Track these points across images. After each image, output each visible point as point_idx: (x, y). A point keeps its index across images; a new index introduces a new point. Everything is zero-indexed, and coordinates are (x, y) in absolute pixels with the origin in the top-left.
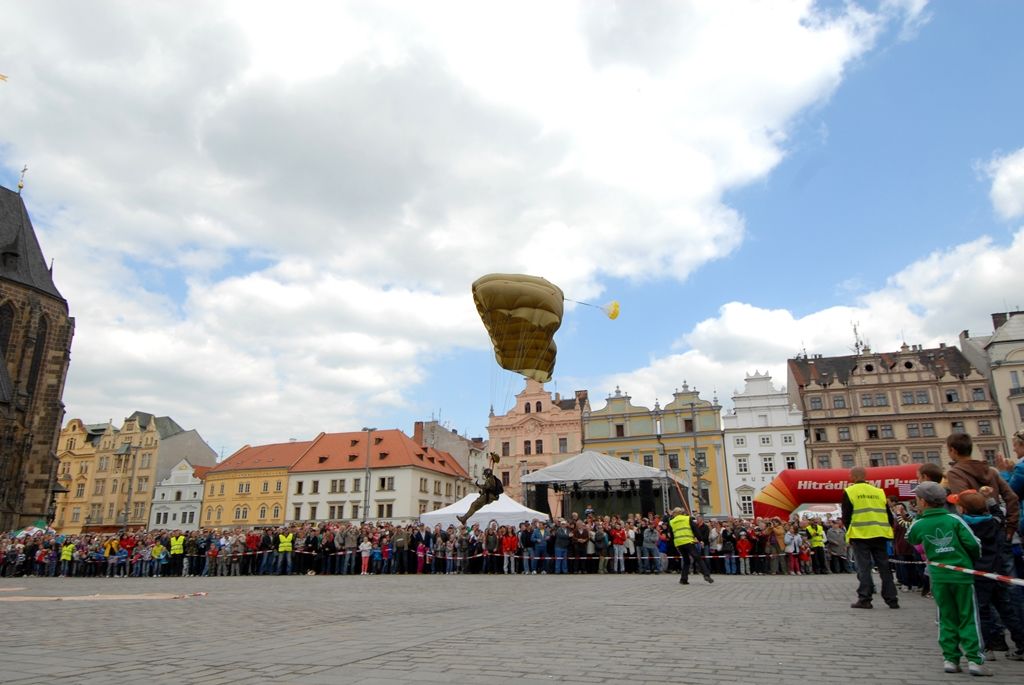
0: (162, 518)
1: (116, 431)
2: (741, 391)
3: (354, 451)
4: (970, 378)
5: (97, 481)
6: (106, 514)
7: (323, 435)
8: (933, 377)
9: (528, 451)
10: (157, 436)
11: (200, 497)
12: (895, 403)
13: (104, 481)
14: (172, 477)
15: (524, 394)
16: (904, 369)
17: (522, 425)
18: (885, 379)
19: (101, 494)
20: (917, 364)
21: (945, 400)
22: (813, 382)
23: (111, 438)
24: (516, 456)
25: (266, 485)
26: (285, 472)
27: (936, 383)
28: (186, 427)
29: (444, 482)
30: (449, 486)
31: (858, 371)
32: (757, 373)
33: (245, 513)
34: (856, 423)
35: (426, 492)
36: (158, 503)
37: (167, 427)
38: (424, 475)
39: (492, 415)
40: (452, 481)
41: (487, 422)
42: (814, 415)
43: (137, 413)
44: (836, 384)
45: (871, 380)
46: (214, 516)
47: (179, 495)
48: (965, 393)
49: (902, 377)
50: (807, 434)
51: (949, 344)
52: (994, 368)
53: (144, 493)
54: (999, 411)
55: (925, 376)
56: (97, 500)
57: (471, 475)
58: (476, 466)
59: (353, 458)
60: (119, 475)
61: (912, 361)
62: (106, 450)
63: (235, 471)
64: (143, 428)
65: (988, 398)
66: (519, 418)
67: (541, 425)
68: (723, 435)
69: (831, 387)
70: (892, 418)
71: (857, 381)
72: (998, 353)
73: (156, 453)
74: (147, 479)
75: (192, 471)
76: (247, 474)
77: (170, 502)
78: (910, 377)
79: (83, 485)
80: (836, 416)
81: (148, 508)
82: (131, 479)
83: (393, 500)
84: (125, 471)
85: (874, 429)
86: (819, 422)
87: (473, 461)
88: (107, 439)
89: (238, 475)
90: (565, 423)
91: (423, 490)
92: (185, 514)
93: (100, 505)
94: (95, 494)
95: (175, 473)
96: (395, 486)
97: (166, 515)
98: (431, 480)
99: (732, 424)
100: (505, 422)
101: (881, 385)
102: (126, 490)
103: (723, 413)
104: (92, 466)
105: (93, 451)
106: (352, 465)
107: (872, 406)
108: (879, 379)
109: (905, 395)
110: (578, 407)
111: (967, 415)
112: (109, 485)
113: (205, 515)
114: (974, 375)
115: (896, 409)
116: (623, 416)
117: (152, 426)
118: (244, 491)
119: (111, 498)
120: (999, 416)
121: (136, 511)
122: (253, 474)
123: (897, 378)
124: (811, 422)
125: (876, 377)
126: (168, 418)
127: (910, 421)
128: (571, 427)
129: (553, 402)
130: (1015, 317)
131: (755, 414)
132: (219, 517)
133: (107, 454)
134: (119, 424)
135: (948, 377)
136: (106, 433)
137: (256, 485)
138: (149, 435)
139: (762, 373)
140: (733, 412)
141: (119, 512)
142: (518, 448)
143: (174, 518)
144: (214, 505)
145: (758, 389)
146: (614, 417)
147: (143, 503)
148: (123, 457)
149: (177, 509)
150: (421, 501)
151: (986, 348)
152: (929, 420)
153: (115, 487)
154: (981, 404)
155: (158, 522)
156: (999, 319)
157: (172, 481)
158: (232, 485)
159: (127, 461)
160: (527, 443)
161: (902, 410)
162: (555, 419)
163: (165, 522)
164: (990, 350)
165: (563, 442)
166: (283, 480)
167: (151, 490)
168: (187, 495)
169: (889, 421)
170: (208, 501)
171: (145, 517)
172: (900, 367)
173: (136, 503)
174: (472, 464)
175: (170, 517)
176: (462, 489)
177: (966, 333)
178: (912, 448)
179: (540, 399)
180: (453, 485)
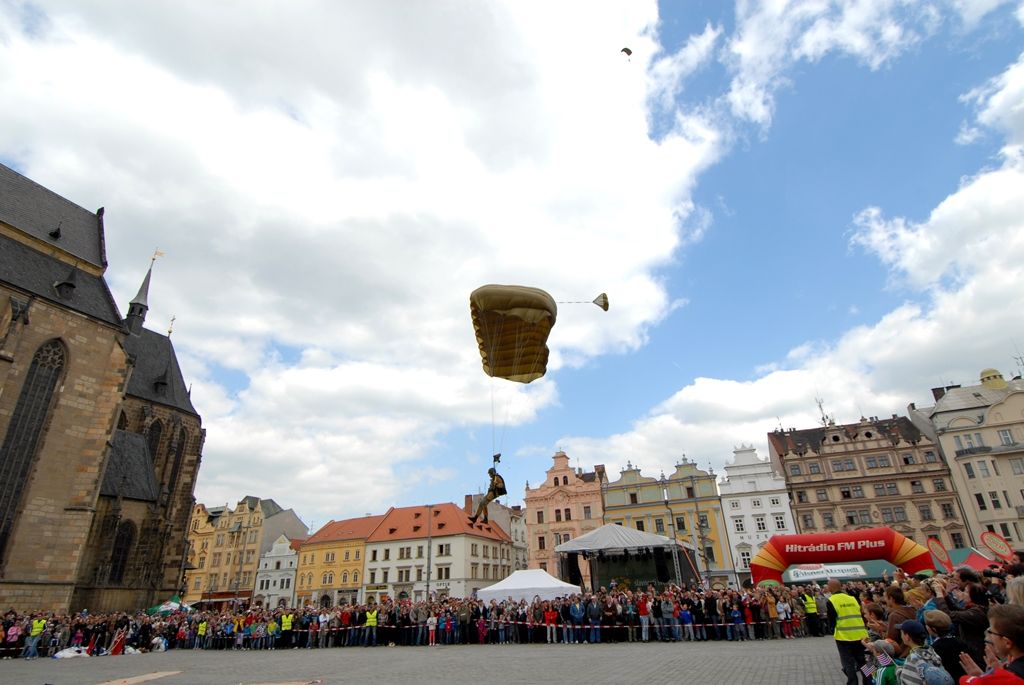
0: (265, 585)
1: (231, 513)
2: (732, 462)
3: (416, 523)
4: (921, 443)
5: (215, 555)
6: (220, 583)
7: (392, 509)
8: (890, 443)
9: (558, 519)
10: (262, 516)
11: (295, 566)
12: (862, 468)
13: (220, 554)
14: (273, 550)
15: (553, 470)
16: (865, 438)
17: (553, 496)
18: (851, 447)
19: (218, 566)
20: (876, 434)
21: (903, 463)
22: (790, 452)
23: (226, 519)
24: (549, 523)
25: (347, 554)
26: (362, 542)
27: (893, 449)
28: (285, 506)
29: (491, 545)
30: (495, 549)
31: (827, 441)
32: (743, 446)
33: (331, 578)
34: (829, 486)
35: (476, 555)
36: (262, 571)
37: (271, 508)
38: (475, 541)
39: (527, 489)
40: (497, 545)
41: (524, 495)
42: (795, 480)
43: (247, 497)
44: (810, 453)
45: (839, 448)
46: (306, 581)
47: (278, 564)
48: (918, 456)
49: (864, 445)
50: (791, 496)
51: (900, 415)
52: (940, 435)
53: (251, 564)
54: (949, 470)
55: (884, 444)
56: (214, 570)
57: (513, 539)
58: (516, 531)
59: (416, 528)
60: (232, 549)
61: (871, 431)
62: (223, 529)
63: (323, 542)
64: (252, 509)
65: (939, 460)
66: (550, 491)
67: (568, 496)
68: (720, 500)
69: (806, 456)
70: (860, 481)
71: (827, 450)
72: (941, 422)
73: (261, 529)
74: (253, 552)
75: (289, 544)
76: (331, 545)
77: (271, 571)
78: (871, 445)
79: (204, 558)
80: (813, 480)
81: (254, 576)
82: (241, 553)
83: (450, 564)
84: (237, 545)
85: (847, 490)
86: (800, 486)
87: (514, 526)
88: (223, 520)
89: (325, 546)
90: (587, 494)
91: (474, 554)
92: (283, 581)
93: (216, 575)
94: (213, 566)
95: (276, 546)
96: (452, 552)
97: (268, 582)
98: (480, 544)
99: (727, 490)
100: (538, 494)
101: (847, 453)
102: (237, 561)
103: (718, 481)
104: (211, 542)
105: (213, 529)
106: (416, 534)
107: (842, 471)
108: (846, 448)
109: (869, 460)
110: (597, 479)
111: (923, 475)
112: (224, 558)
113: (299, 581)
114: (924, 441)
115: (863, 472)
116: (635, 486)
117: (259, 508)
118: (330, 559)
119: (225, 568)
120: (949, 475)
121: (245, 578)
122: (337, 545)
123: (860, 446)
124: (793, 486)
125: (842, 446)
126: (271, 501)
127: (876, 481)
128: (594, 497)
129: (577, 476)
130: (951, 390)
131: (745, 481)
132: (310, 583)
133: (224, 532)
134: (233, 507)
135: (903, 444)
136: (223, 514)
137: (340, 554)
138: (256, 515)
139: (748, 447)
140: (726, 480)
141: (231, 581)
142: (550, 516)
143: (275, 584)
144: (306, 573)
145: (745, 460)
146: (628, 487)
147: (250, 572)
148: (236, 534)
149: (276, 577)
150: (473, 564)
151: (931, 418)
152: (892, 480)
153: (228, 559)
154: (932, 465)
155: (262, 588)
156: (938, 393)
157: (273, 553)
158: (320, 555)
159: (238, 537)
160: (558, 511)
161: (868, 473)
162: (579, 490)
163: (267, 588)
164: (935, 419)
165: (587, 510)
166: (361, 549)
167: (256, 561)
168: (285, 565)
169: (859, 483)
170: (302, 569)
171: (252, 584)
172: (862, 437)
173: (245, 573)
174: (513, 530)
175: (271, 584)
176: (505, 551)
177: (912, 405)
178: (880, 505)
179: (566, 474)
180: (499, 549)
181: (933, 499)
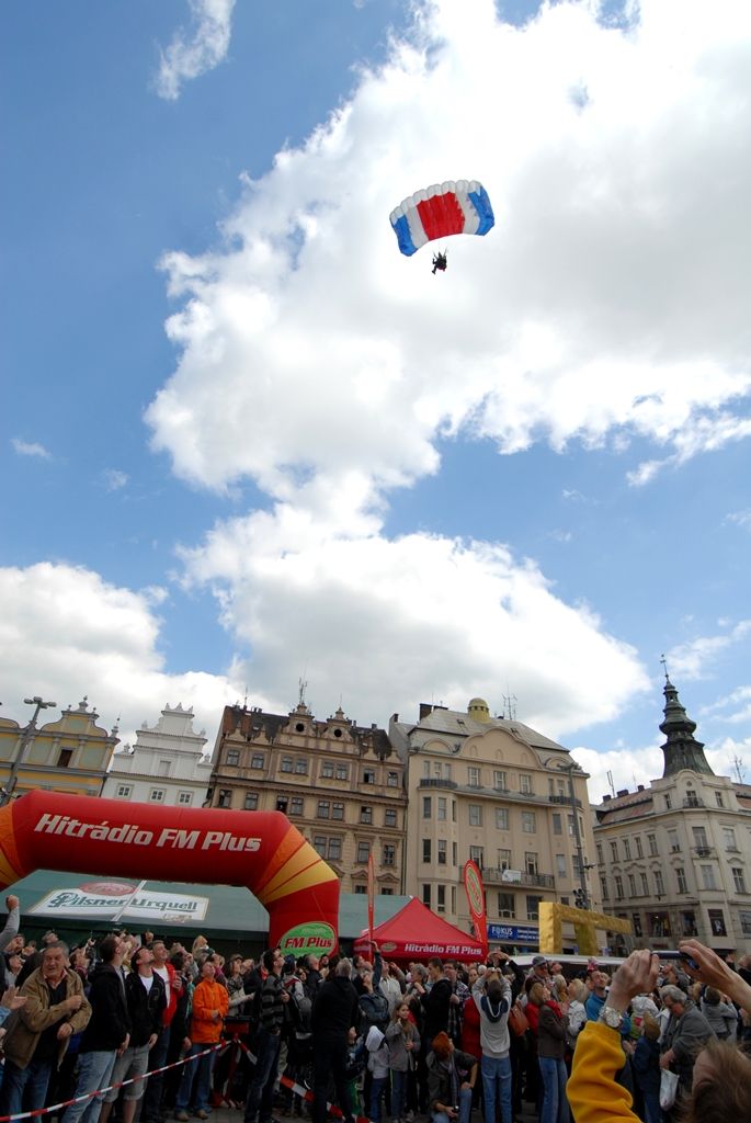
2: (151, 726)
4: (389, 760)
8: (357, 751)
12: (314, 774)
16: (333, 736)
18: (312, 744)
20: (346, 736)
21: (362, 780)
22: (238, 731)
27: (358, 758)
31: (288, 729)
32: (180, 707)
34: (266, 790)
42: (224, 772)
44: (262, 739)
45: (298, 742)
48: (381, 776)
49: (328, 745)
50: (209, 796)
51: (379, 727)
52: (412, 754)
54: (407, 801)
55: (351, 749)
61: (342, 729)
65: (400, 786)
68: (105, 779)
69: (256, 741)
70: (305, 791)
71: (283, 740)
72: (418, 740)
78: (337, 747)
80: (249, 777)
85: (285, 800)
86: (228, 782)
99: (122, 767)
101: (305, 750)
103: (118, 748)
107: (290, 772)
108: (307, 742)
109: (327, 765)
111: (378, 800)
114: (393, 758)
115: (313, 781)
120: (405, 808)
123: (323, 745)
124: (219, 781)
125: (303, 740)
127: (324, 796)
130: (438, 710)
131: (156, 758)
135: (370, 755)
139: (185, 708)
140: (131, 750)
145: (173, 728)
151: (409, 734)
152: (341, 798)
154: (392, 790)
156: (425, 710)
161: (319, 784)
164: (413, 736)
169: (301, 794)
172: (330, 734)
177: (396, 716)
178: (316, 831)
181: (378, 836)
